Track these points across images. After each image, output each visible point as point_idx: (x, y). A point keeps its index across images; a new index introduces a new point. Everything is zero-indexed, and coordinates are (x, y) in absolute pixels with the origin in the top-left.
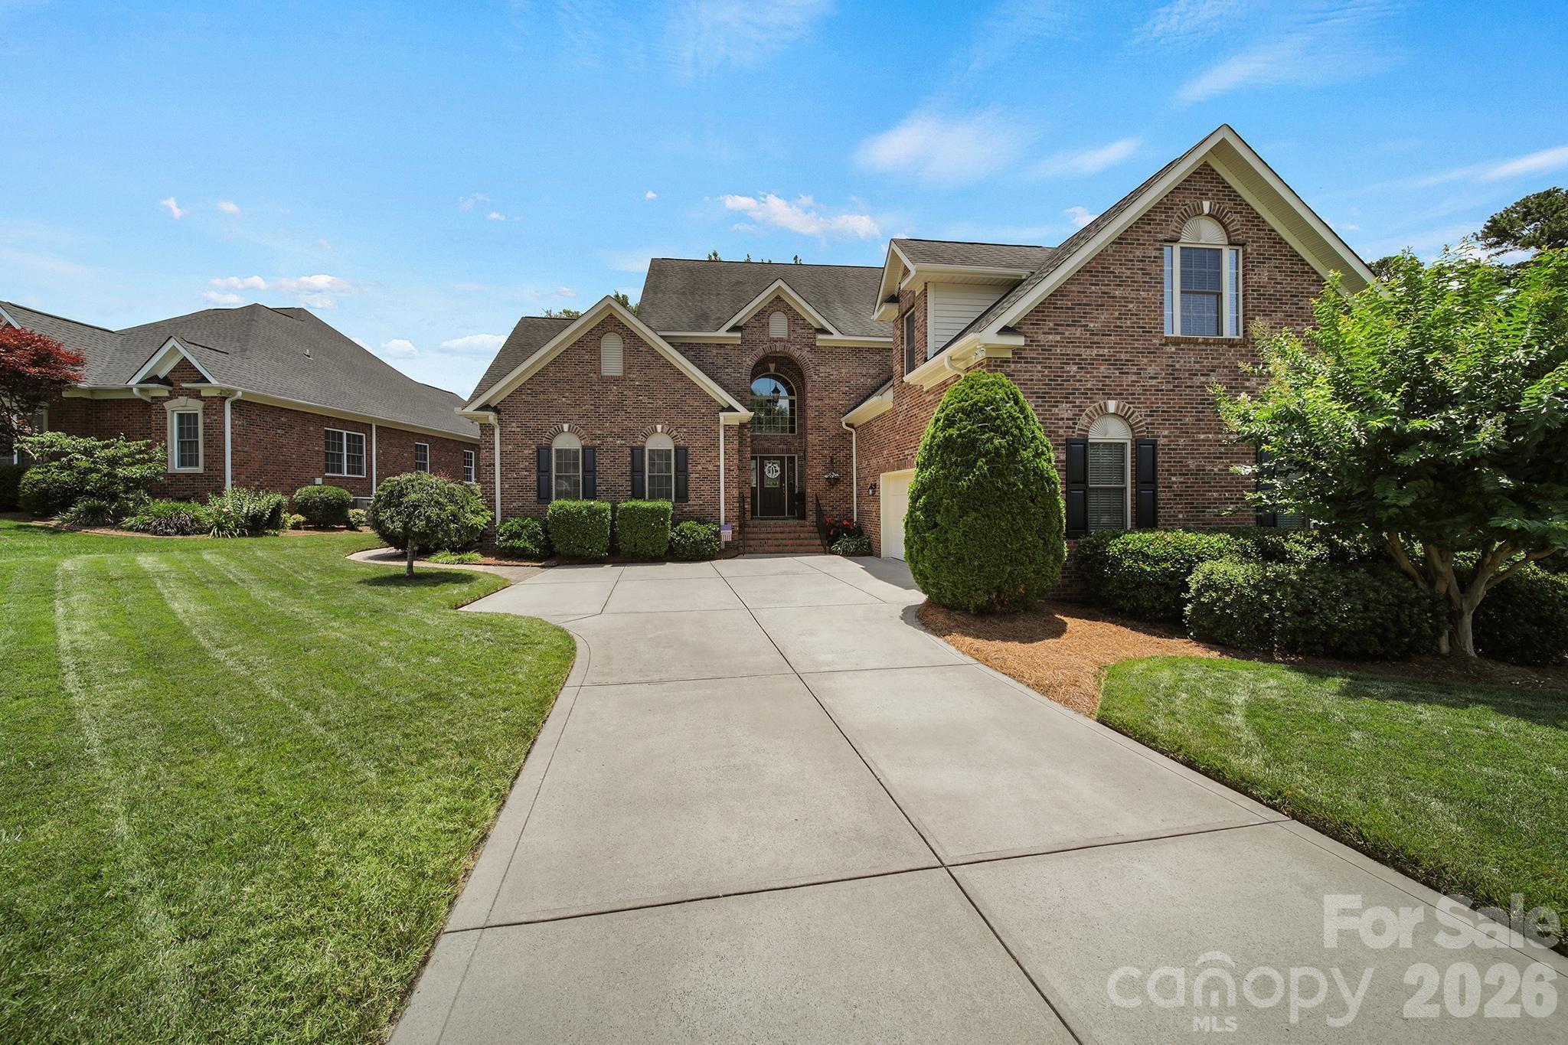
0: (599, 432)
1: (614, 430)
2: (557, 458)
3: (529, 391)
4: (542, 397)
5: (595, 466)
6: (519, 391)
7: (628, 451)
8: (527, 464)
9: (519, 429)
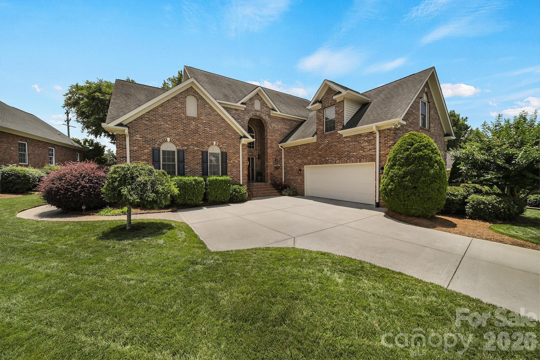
0: (186, 143)
1: (193, 143)
2: (163, 155)
3: (147, 119)
4: (154, 122)
5: (184, 160)
6: (141, 118)
7: (200, 153)
8: (146, 157)
9: (141, 139)
